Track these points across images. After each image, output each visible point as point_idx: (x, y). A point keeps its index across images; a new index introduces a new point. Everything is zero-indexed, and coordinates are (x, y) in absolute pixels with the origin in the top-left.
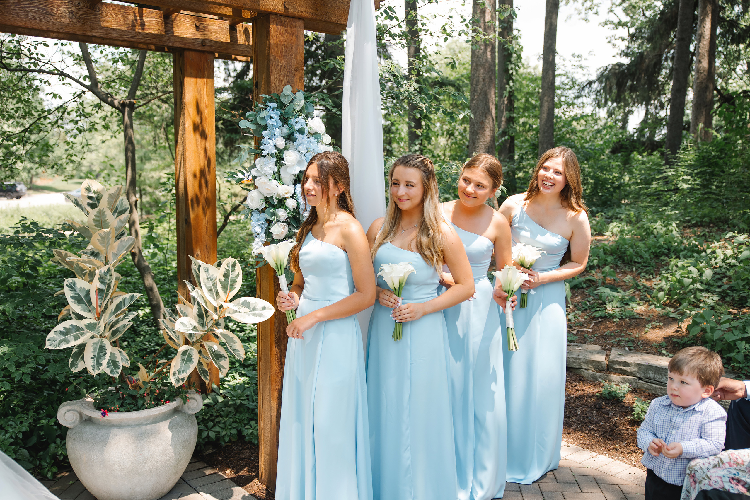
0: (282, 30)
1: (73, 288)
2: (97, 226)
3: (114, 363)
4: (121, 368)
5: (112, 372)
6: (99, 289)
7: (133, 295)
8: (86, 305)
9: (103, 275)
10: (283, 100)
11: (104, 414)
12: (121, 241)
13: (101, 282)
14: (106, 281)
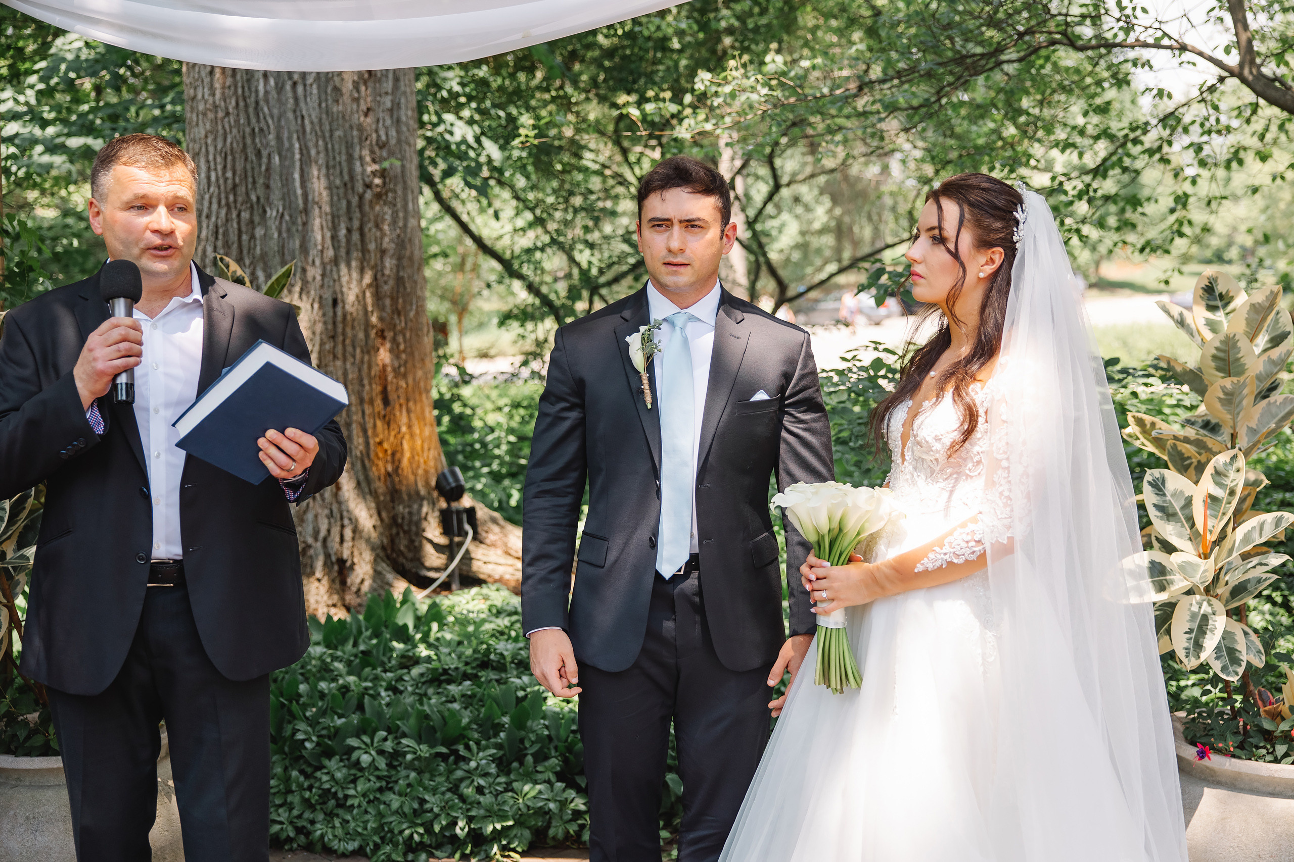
1: (1160, 489)
2: (1218, 369)
3: (1228, 652)
4: (1244, 664)
5: (1224, 669)
6: (1211, 496)
7: (1281, 517)
8: (1183, 526)
9: (1221, 468)
11: (1202, 755)
12: (1269, 403)
13: (1218, 484)
14: (1227, 482)
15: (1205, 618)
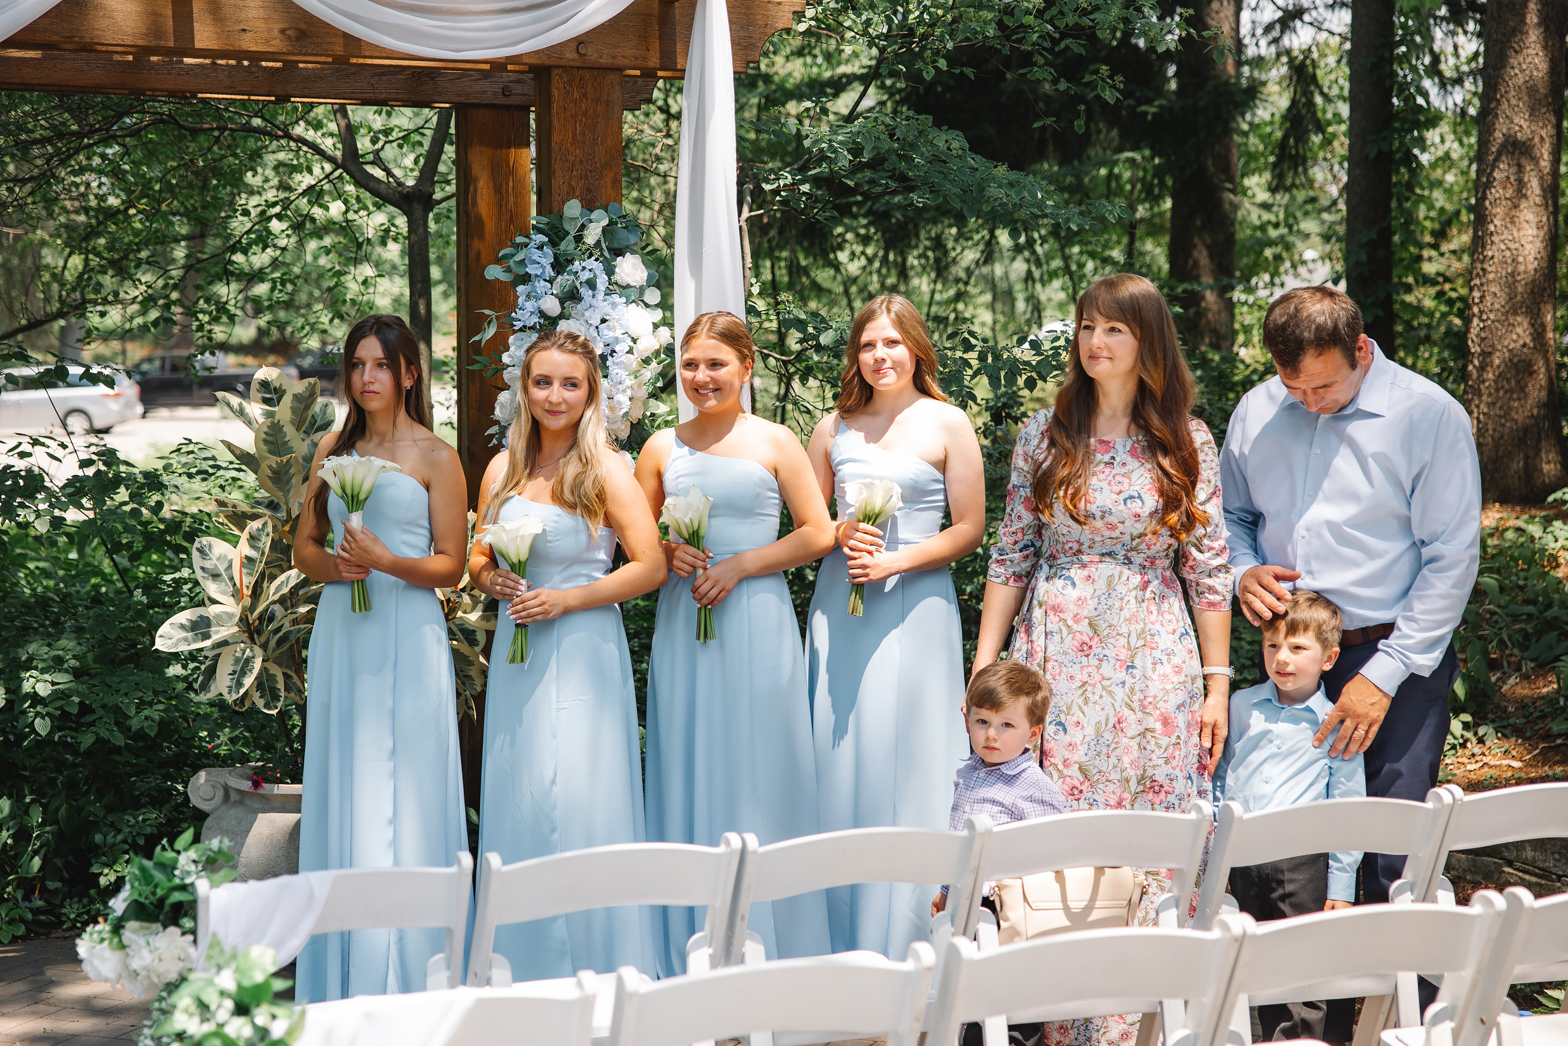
0: (576, 95)
1: (206, 554)
2: (271, 452)
3: (270, 690)
4: (282, 699)
5: (264, 702)
6: (247, 557)
8: (226, 584)
9: (254, 533)
10: (567, 227)
11: (257, 786)
13: (253, 547)
14: (261, 545)
15: (248, 661)
